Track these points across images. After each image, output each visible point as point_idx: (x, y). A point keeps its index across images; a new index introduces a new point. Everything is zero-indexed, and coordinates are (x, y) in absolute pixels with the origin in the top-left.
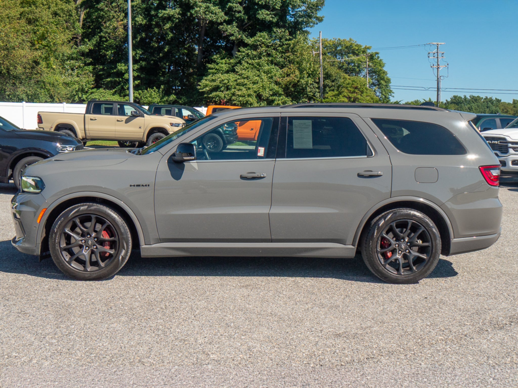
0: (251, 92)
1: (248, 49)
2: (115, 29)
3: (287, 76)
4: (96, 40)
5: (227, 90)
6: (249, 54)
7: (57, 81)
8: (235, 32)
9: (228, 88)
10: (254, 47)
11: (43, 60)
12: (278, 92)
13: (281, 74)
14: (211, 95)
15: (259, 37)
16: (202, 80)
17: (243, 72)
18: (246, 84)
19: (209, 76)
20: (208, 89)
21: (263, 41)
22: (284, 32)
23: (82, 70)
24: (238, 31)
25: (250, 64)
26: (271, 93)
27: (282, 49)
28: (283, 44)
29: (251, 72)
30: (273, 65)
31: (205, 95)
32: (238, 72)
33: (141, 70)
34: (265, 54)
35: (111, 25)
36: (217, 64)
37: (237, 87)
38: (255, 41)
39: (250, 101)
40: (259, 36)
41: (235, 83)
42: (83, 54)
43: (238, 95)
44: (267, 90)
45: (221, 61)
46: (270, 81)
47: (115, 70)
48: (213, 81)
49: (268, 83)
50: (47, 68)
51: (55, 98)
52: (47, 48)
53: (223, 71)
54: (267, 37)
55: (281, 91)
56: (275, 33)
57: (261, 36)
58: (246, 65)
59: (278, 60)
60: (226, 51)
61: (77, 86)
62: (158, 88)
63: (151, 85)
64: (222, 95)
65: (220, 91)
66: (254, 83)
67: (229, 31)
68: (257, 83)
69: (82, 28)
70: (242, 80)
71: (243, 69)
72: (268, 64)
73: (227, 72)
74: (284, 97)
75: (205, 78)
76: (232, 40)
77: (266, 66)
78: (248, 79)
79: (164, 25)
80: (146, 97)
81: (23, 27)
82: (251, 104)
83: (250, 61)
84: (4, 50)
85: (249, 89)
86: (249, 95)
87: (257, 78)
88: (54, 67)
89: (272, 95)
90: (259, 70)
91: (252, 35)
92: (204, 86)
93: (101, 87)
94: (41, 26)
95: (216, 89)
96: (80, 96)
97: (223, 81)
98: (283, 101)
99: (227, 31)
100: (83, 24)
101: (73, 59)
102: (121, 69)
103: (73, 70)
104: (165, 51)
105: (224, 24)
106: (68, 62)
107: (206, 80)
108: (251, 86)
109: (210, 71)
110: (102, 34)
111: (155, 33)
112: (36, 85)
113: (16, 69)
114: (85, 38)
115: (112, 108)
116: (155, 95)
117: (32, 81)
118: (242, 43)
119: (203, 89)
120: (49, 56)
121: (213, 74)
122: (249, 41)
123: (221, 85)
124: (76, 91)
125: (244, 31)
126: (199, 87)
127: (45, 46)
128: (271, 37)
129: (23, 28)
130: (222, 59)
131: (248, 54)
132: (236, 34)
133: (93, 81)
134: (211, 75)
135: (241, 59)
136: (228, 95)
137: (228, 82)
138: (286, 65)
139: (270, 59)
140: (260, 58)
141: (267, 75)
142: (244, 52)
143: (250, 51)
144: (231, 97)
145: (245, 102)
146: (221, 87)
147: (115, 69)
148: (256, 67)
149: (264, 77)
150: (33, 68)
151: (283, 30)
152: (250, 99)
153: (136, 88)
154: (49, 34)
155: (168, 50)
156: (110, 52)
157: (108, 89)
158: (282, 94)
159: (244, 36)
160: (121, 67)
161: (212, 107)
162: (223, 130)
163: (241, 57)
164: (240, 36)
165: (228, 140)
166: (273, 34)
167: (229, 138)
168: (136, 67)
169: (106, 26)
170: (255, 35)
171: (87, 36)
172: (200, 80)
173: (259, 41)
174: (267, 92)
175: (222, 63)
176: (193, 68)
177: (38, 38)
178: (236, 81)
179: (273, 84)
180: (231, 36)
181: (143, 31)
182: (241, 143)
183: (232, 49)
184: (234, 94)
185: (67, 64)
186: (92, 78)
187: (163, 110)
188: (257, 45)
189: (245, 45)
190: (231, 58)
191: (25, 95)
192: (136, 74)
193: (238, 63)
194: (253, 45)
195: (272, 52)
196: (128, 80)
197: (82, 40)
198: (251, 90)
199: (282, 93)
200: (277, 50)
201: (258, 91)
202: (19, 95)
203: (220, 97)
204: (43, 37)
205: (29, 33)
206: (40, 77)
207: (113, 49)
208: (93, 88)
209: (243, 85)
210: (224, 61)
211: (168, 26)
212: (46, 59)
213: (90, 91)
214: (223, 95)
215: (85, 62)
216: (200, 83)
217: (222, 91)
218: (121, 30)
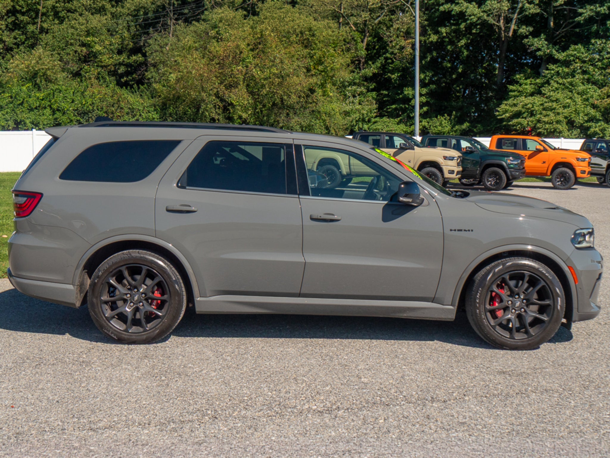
0: (560, 118)
1: (559, 66)
2: (402, 48)
3: (607, 98)
4: (381, 63)
5: (531, 116)
6: (560, 71)
7: (334, 110)
8: (543, 47)
9: (532, 114)
10: (566, 63)
11: (319, 87)
12: (595, 117)
13: (599, 96)
14: (511, 123)
15: (573, 51)
16: (501, 104)
17: (552, 93)
18: (554, 109)
19: (511, 100)
20: (507, 115)
21: (578, 55)
22: (605, 43)
23: (364, 97)
24: (546, 44)
25: (560, 84)
26: (586, 118)
27: (602, 64)
28: (603, 59)
29: (562, 93)
30: (590, 84)
31: (504, 123)
32: (545, 94)
33: (430, 94)
34: (579, 71)
35: (398, 44)
36: (521, 85)
37: (544, 112)
38: (567, 56)
39: (559, 129)
40: (573, 49)
41: (541, 107)
42: (366, 79)
43: (544, 122)
44: (581, 115)
45: (525, 81)
46: (585, 104)
47: (401, 96)
48: (515, 105)
49: (583, 106)
50: (324, 96)
51: (331, 129)
52: (323, 73)
53: (527, 93)
54: (583, 50)
55: (598, 115)
56: (593, 45)
57: (575, 50)
58: (556, 85)
59: (596, 78)
60: (531, 70)
61: (357, 115)
62: (450, 115)
63: (442, 112)
64: (524, 122)
65: (523, 118)
66: (565, 107)
67: (536, 45)
68: (569, 106)
69: (366, 49)
70: (550, 104)
71: (552, 91)
72: (583, 83)
73: (532, 94)
74: (603, 123)
75: (505, 102)
76: (540, 56)
77: (580, 86)
78: (557, 103)
79: (459, 42)
80: (435, 127)
81: (298, 51)
82: (560, 132)
83: (561, 81)
84: (278, 78)
85: (558, 114)
86: (558, 122)
87: (568, 101)
88: (331, 94)
89: (587, 121)
90: (571, 92)
91: (564, 49)
92: (503, 111)
93: (384, 116)
94: (318, 49)
95: (518, 115)
96: (361, 126)
97: (526, 105)
98: (601, 128)
99: (533, 45)
100: (367, 45)
101: (355, 84)
102: (408, 94)
103: (354, 96)
104: (459, 72)
105: (530, 37)
106: (350, 88)
107: (506, 105)
108: (561, 110)
109: (511, 93)
110: (388, 55)
111: (448, 51)
112: (311, 115)
113: (290, 98)
114: (368, 60)
115: (379, 140)
116: (445, 123)
117: (307, 111)
118: (551, 60)
119: (502, 115)
120: (326, 83)
121: (515, 97)
122: (561, 56)
123: (523, 110)
124: (356, 121)
125: (555, 44)
126: (497, 113)
127: (322, 71)
128: (588, 50)
129: (299, 53)
130: (526, 79)
131: (558, 72)
132: (545, 49)
133: (376, 109)
134: (513, 99)
135: (549, 78)
136: (532, 122)
137: (533, 107)
138: (606, 83)
139: (586, 77)
140: (573, 76)
141: (581, 97)
142: (553, 70)
143: (561, 69)
144: (536, 124)
145: (552, 130)
146: (524, 113)
147: (401, 94)
148: (567, 88)
149: (579, 99)
150: (308, 96)
151: (604, 41)
152: (559, 126)
153: (423, 116)
154: (326, 59)
155: (462, 71)
156: (396, 74)
157: (392, 118)
158: (600, 120)
159: (554, 51)
160: (408, 91)
161: (496, 137)
162: (506, 163)
163: (549, 76)
164: (548, 51)
165: (512, 175)
166: (591, 46)
167: (513, 173)
168: (424, 91)
169: (392, 46)
170: (568, 49)
171: (371, 58)
172: (498, 105)
173: (572, 56)
174: (581, 118)
175: (526, 84)
176: (493, 90)
177: (314, 63)
178: (542, 105)
179: (589, 108)
180: (538, 51)
181: (435, 50)
182: (534, 179)
183: (539, 66)
184: (539, 121)
185: (348, 91)
186: (375, 106)
187: (439, 142)
188: (570, 61)
189: (556, 61)
190: (538, 78)
191: (299, 126)
192: (424, 99)
193: (545, 83)
194: (565, 60)
195: (589, 68)
196: (414, 107)
197: (366, 62)
198: (561, 115)
199: (601, 118)
200: (595, 65)
201: (570, 116)
202: (292, 127)
203: (521, 125)
204: (320, 62)
205: (306, 57)
206: (316, 106)
207: (399, 71)
208: (376, 117)
209: (552, 109)
210: (528, 81)
211: (463, 42)
212: (323, 86)
213: (373, 120)
214: (526, 122)
215: (368, 87)
216: (499, 109)
217: (525, 118)
218: (409, 49)
